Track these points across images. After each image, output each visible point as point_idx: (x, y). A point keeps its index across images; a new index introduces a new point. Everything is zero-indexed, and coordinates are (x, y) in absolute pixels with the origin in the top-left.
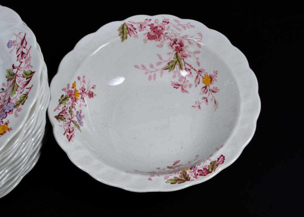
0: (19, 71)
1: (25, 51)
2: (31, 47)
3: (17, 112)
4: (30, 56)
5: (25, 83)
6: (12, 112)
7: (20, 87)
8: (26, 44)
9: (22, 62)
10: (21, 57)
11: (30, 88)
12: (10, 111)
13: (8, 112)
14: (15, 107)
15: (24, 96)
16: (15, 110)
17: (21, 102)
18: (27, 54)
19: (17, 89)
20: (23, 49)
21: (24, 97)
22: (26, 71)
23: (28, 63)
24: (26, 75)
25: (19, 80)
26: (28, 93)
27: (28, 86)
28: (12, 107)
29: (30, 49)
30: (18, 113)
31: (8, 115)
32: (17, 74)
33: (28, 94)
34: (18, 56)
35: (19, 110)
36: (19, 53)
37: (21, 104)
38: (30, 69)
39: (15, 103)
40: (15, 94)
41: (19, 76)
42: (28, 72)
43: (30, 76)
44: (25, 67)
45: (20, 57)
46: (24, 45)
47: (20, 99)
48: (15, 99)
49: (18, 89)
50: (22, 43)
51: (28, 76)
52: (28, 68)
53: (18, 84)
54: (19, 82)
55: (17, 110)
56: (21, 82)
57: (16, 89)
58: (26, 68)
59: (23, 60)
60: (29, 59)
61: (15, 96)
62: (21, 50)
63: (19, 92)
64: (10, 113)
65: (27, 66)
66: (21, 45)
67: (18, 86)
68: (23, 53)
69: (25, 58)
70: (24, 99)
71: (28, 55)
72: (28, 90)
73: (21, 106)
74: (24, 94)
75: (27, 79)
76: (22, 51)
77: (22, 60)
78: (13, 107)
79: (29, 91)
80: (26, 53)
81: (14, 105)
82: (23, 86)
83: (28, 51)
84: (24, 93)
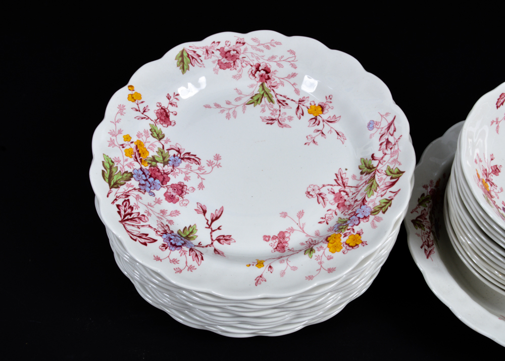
0: (380, 165)
1: (391, 139)
2: (401, 136)
3: (374, 221)
4: (398, 149)
5: (388, 184)
6: (367, 220)
7: (381, 187)
8: (395, 131)
9: (385, 154)
10: (385, 147)
11: (396, 193)
12: (365, 217)
13: (362, 219)
14: (372, 213)
15: (387, 201)
16: (372, 217)
17: (381, 208)
18: (395, 144)
19: (377, 189)
20: (390, 136)
21: (387, 203)
22: (391, 168)
23: (395, 157)
24: (391, 172)
25: (380, 178)
26: (392, 199)
27: (393, 189)
28: (367, 212)
29: (399, 138)
30: (376, 223)
31: (362, 222)
32: (378, 168)
33: (393, 201)
34: (381, 144)
35: (379, 220)
36: (383, 140)
37: (381, 212)
38: (397, 165)
39: (372, 208)
40: (373, 195)
41: (380, 171)
42: (394, 169)
43: (396, 175)
44: (390, 161)
45: (384, 146)
46: (391, 130)
47: (380, 205)
48: (373, 203)
49: (378, 189)
50: (389, 128)
51: (394, 176)
52: (394, 165)
53: (378, 182)
55: (374, 219)
56: (383, 181)
57: (375, 189)
58: (391, 163)
59: (388, 152)
60: (397, 152)
61: (372, 198)
62: (386, 137)
63: (379, 195)
64: (365, 220)
65: (393, 161)
66: (386, 131)
67: (378, 186)
68: (388, 142)
69: (391, 149)
70: (385, 206)
71: (396, 146)
72: (393, 194)
73: (380, 214)
74: (386, 199)
75: (392, 178)
76: (388, 139)
77: (386, 151)
78: (370, 213)
79: (394, 196)
80: (393, 143)
81: (370, 211)
82: (386, 188)
83: (397, 141)
84: (387, 196)
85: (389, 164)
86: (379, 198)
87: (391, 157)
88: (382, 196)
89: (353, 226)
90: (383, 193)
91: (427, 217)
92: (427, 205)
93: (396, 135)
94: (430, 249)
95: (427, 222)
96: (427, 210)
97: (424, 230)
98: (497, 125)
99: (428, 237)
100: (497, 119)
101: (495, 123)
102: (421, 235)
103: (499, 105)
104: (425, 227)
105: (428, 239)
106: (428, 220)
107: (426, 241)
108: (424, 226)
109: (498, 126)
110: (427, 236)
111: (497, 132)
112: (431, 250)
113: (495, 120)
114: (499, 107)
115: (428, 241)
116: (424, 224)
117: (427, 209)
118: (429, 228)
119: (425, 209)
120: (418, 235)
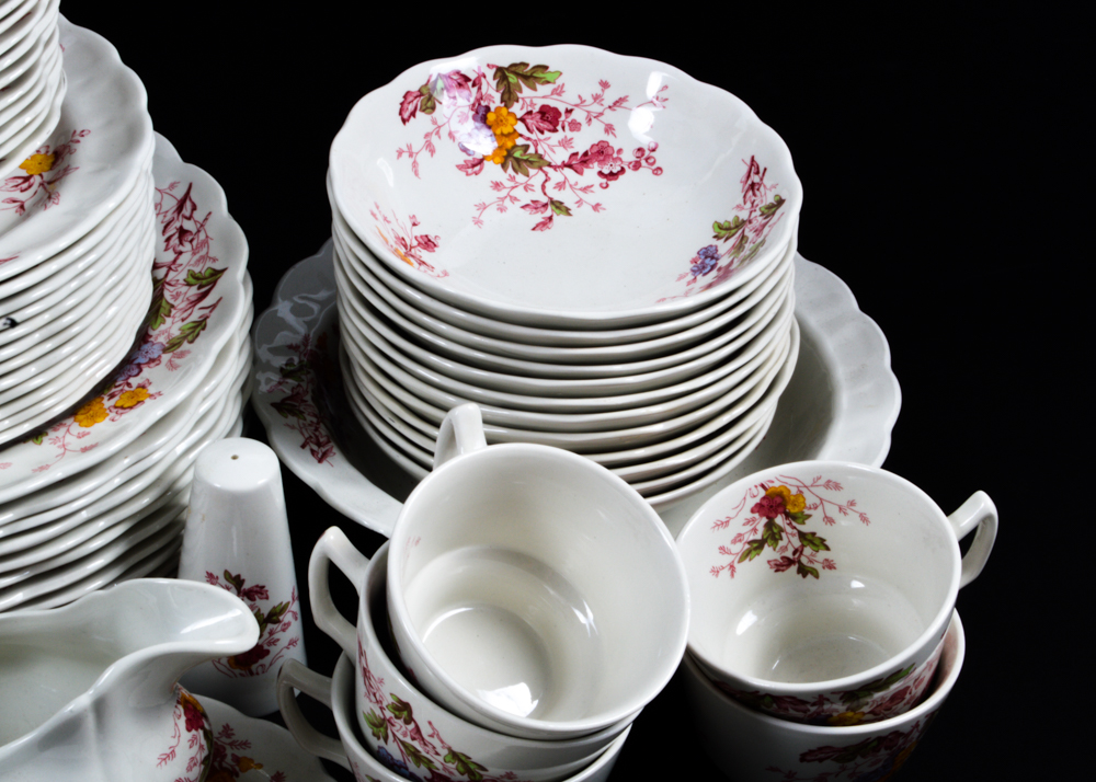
0: (172, 273)
1: (188, 225)
2: (210, 213)
3: (173, 360)
4: (207, 237)
5: (195, 298)
6: (157, 362)
7: (178, 307)
8: (194, 209)
9: (180, 253)
10: (177, 242)
11: (213, 307)
12: (152, 360)
13: (146, 363)
14: (165, 350)
15: (196, 324)
16: (166, 357)
17: (185, 337)
18: (199, 231)
19: (170, 312)
20: (185, 221)
21: (196, 327)
22: (197, 271)
23: (203, 252)
25: (175, 293)
26: (206, 319)
27: (207, 301)
29: (206, 219)
34: (168, 240)
36: (172, 231)
38: (209, 264)
40: (164, 322)
41: (173, 283)
43: (209, 280)
44: (192, 262)
45: (175, 241)
46: (187, 211)
47: (181, 333)
49: (173, 311)
50: (180, 207)
51: (204, 282)
52: (202, 265)
53: (172, 302)
54: (176, 297)
58: (193, 265)
59: (187, 247)
60: (205, 242)
62: (176, 225)
63: (177, 319)
65: (198, 261)
66: (176, 215)
67: (173, 306)
68: (182, 232)
69: (191, 241)
70: (193, 332)
71: (202, 234)
72: (206, 312)
73: (185, 347)
74: (194, 322)
75: (199, 288)
76: (181, 227)
77: (181, 248)
78: (161, 352)
79: (210, 312)
80: (194, 231)
81: (162, 348)
82: (190, 305)
83: (202, 226)
84: (194, 318)
85: (191, 268)
86: (180, 324)
87: (194, 254)
88: (183, 320)
89: (128, 378)
90: (185, 315)
91: (308, 397)
92: (303, 377)
93: (199, 215)
94: (324, 450)
95: (310, 406)
96: (305, 387)
97: (305, 419)
98: (412, 160)
99: (316, 429)
100: (410, 147)
101: (405, 155)
102: (297, 426)
103: (406, 115)
104: (306, 415)
105: (317, 433)
106: (310, 402)
107: (311, 437)
108: (302, 412)
109: (415, 162)
110: (313, 428)
111: (416, 173)
112: (327, 451)
113: (405, 149)
114: (408, 120)
115: (317, 437)
116: (302, 409)
117: (304, 385)
118: (315, 416)
119: (299, 386)
120: (293, 427)
